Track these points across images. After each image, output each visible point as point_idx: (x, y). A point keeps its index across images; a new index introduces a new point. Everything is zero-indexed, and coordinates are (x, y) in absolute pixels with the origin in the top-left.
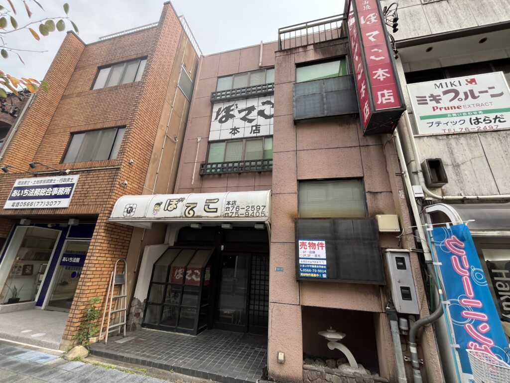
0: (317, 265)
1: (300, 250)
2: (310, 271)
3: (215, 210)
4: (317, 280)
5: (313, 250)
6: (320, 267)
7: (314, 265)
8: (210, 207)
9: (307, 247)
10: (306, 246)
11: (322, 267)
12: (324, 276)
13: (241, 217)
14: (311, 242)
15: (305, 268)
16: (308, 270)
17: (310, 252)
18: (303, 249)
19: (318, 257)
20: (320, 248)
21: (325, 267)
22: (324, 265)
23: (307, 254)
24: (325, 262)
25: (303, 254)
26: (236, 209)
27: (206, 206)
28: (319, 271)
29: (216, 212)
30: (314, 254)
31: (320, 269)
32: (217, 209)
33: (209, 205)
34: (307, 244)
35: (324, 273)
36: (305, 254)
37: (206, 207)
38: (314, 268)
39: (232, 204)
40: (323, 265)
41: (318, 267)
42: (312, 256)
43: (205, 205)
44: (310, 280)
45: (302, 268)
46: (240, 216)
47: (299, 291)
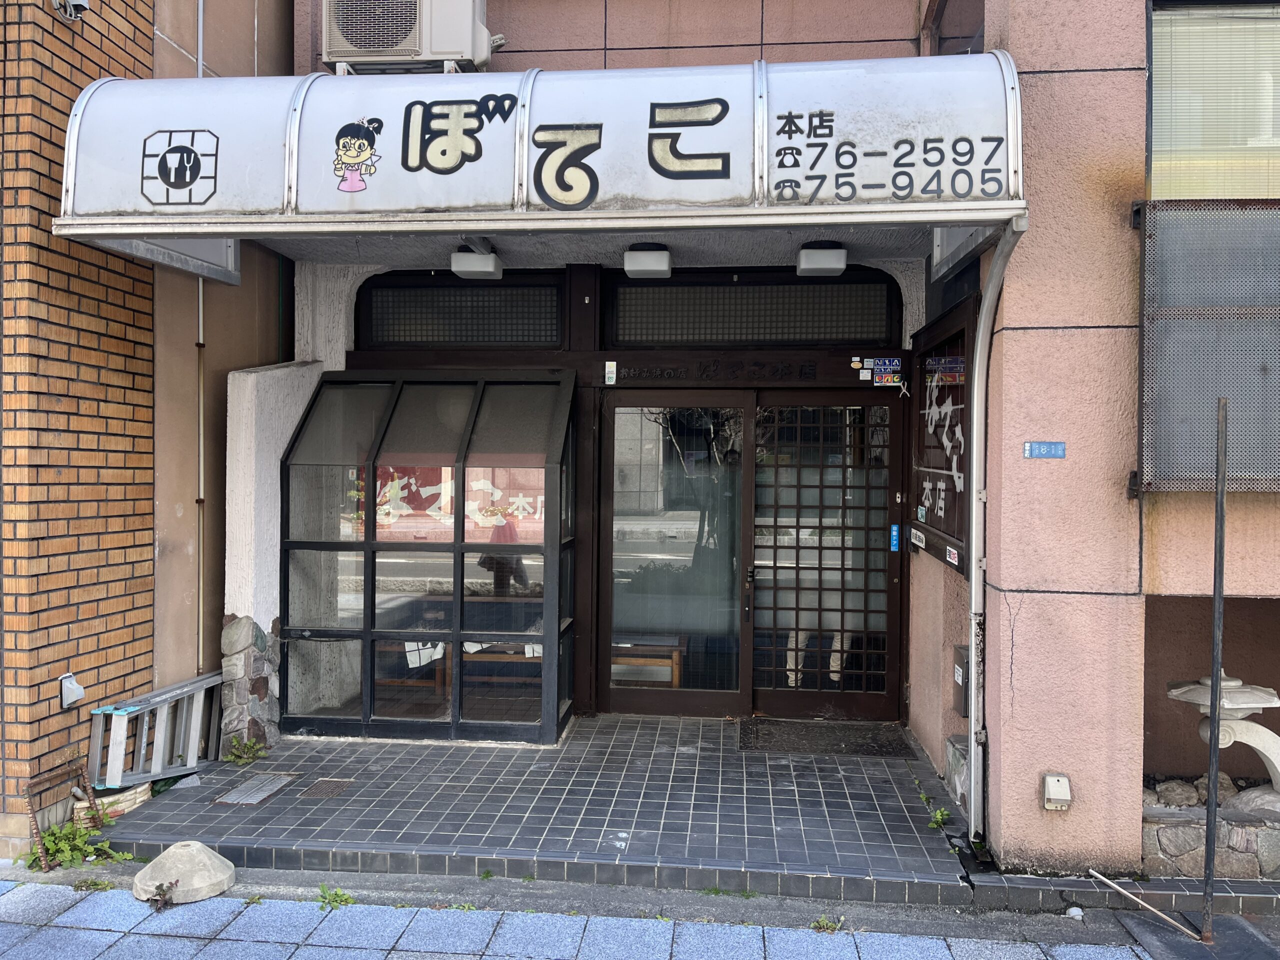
3: (717, 165)
8: (681, 147)
13: (869, 201)
26: (838, 156)
27: (658, 145)
29: (724, 173)
32: (725, 158)
33: (675, 137)
37: (661, 149)
39: (812, 131)
43: (652, 137)
46: (862, 193)
47: (1138, 537)
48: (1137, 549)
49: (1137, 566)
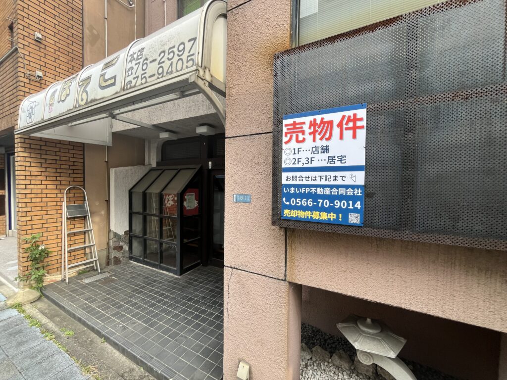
0: (331, 187)
1: (284, 146)
2: (310, 203)
3: (113, 81)
4: (329, 229)
5: (324, 143)
6: (342, 191)
7: (323, 187)
9: (307, 136)
10: (303, 133)
11: (350, 192)
12: (354, 219)
14: (318, 118)
15: (296, 196)
16: (304, 203)
17: (315, 150)
18: (293, 144)
19: (338, 164)
20: (348, 134)
21: (358, 192)
22: (358, 187)
23: (303, 155)
24: (360, 178)
25: (292, 156)
26: (143, 66)
28: (337, 204)
30: (325, 156)
31: (341, 198)
32: (115, 77)
33: (105, 75)
34: (306, 127)
35: (355, 210)
36: (297, 157)
37: (102, 79)
38: (324, 197)
39: (137, 58)
40: (353, 187)
41: (335, 191)
42: (321, 160)
43: (101, 75)
44: (310, 227)
45: (289, 196)
46: (149, 80)
47: (284, 249)
48: (284, 256)
49: (283, 265)
